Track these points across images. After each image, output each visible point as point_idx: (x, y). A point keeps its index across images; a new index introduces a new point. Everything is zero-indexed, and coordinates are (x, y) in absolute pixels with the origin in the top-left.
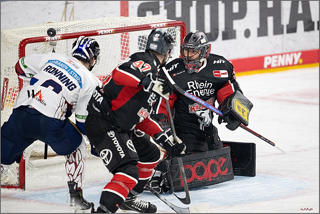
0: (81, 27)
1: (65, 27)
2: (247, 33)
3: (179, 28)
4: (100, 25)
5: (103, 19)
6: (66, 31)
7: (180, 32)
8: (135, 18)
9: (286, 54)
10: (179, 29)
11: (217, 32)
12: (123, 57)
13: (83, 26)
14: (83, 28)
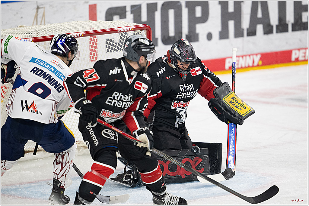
0: (52, 31)
1: (37, 31)
2: (210, 37)
3: (145, 31)
4: (70, 29)
5: (72, 23)
6: (37, 34)
7: (145, 35)
8: (103, 22)
9: (246, 56)
10: (145, 33)
11: (180, 35)
12: (91, 59)
13: (54, 29)
14: (54, 31)
